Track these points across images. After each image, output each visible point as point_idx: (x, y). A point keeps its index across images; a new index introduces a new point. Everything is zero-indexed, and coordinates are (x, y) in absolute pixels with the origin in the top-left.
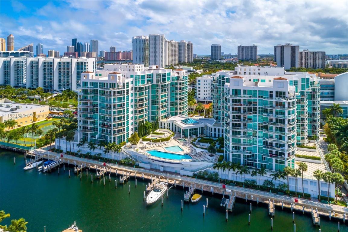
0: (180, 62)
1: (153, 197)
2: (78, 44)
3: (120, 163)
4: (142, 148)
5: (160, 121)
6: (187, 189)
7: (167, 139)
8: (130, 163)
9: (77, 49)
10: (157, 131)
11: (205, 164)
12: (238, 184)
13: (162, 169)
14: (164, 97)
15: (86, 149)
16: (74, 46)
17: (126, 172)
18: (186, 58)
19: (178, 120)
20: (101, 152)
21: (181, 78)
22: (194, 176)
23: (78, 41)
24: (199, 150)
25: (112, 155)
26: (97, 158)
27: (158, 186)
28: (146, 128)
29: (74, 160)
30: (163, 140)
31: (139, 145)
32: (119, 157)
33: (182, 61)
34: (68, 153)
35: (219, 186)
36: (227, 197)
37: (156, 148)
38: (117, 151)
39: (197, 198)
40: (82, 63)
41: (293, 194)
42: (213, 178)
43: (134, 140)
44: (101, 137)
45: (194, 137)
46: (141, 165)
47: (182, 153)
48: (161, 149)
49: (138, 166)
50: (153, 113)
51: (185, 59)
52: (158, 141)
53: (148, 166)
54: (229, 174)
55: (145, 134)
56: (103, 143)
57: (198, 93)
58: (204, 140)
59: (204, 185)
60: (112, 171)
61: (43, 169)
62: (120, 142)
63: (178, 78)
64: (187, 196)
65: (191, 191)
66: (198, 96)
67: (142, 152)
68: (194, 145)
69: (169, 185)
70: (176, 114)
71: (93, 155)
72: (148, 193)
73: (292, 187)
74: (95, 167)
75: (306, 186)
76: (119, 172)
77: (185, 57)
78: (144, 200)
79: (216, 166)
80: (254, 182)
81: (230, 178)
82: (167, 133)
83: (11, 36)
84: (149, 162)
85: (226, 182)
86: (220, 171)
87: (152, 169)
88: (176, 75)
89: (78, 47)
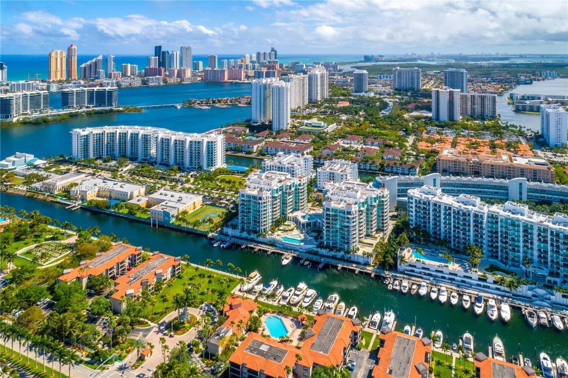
0: (310, 101)
1: (285, 262)
2: (164, 53)
3: (266, 244)
4: (278, 235)
5: (288, 215)
6: (301, 259)
7: (292, 230)
8: (273, 244)
9: (161, 60)
10: (286, 223)
11: (313, 246)
12: (328, 257)
13: (289, 248)
14: (290, 199)
15: (245, 234)
16: (157, 57)
17: (271, 250)
18: (319, 95)
19: (298, 214)
20: (254, 237)
21: (302, 184)
22: (306, 252)
23: (163, 49)
24: (310, 238)
25: (261, 239)
26: (252, 240)
27: (288, 257)
28: (279, 222)
29: (239, 242)
30: (290, 230)
31: (276, 233)
32: (265, 241)
33: (313, 99)
34: (233, 236)
35: (318, 257)
36: (321, 263)
37: (286, 236)
38: (264, 236)
39: (307, 263)
40: (212, 142)
41: (353, 262)
42: (316, 254)
43: (273, 231)
44: (253, 228)
45: (309, 228)
46: (277, 245)
47: (299, 239)
48: (289, 236)
49: (276, 246)
50: (283, 210)
51: (317, 96)
52: (287, 231)
53: (282, 246)
54: (324, 252)
55: (278, 226)
56: (255, 232)
57: (318, 182)
58: (314, 231)
59: (310, 256)
60: (262, 248)
61: (223, 247)
62: (265, 231)
63: (300, 185)
64: (302, 262)
65: (304, 260)
66: (318, 185)
67: (278, 238)
68: (308, 234)
69: (293, 257)
70: (299, 210)
71: (249, 238)
72: (283, 260)
73: (352, 259)
74: (252, 246)
75: (359, 258)
76: (266, 249)
77: (317, 93)
78: (281, 263)
79: (318, 247)
80: (336, 255)
81: (324, 254)
82: (293, 225)
83: (73, 47)
84: (282, 244)
85: (322, 256)
86: (319, 250)
87: (284, 248)
88: (299, 182)
89: (163, 58)
